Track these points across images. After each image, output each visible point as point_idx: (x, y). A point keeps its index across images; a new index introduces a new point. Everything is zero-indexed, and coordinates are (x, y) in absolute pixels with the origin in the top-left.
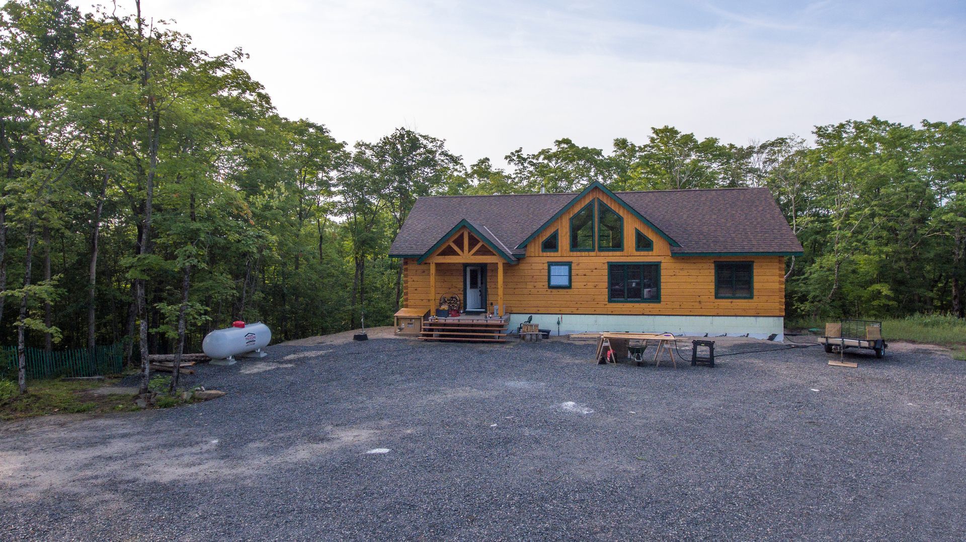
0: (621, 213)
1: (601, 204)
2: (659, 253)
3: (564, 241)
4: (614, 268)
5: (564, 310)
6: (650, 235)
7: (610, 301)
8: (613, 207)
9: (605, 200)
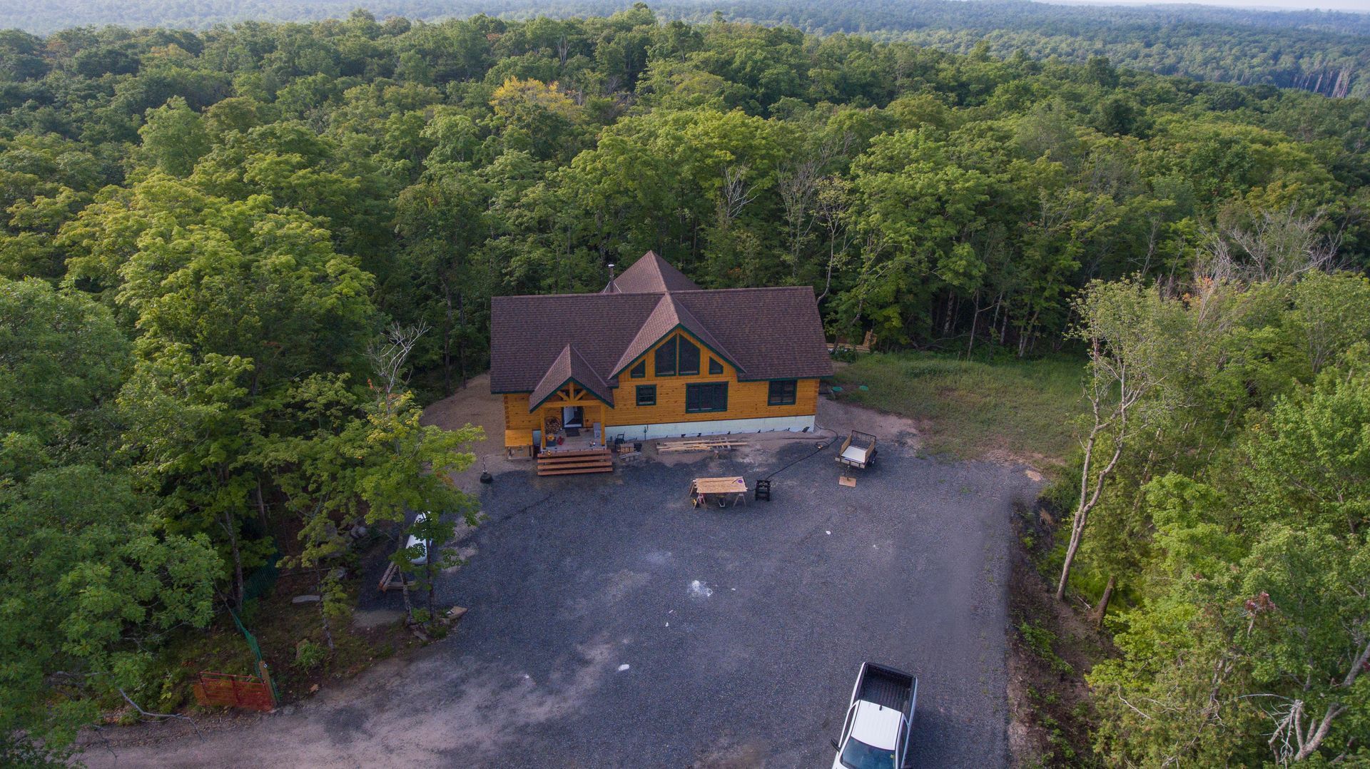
0: (698, 345)
1: (681, 337)
2: (728, 376)
3: (650, 368)
4: (690, 387)
5: (652, 421)
6: (721, 362)
7: (687, 412)
8: (692, 340)
9: (686, 336)
